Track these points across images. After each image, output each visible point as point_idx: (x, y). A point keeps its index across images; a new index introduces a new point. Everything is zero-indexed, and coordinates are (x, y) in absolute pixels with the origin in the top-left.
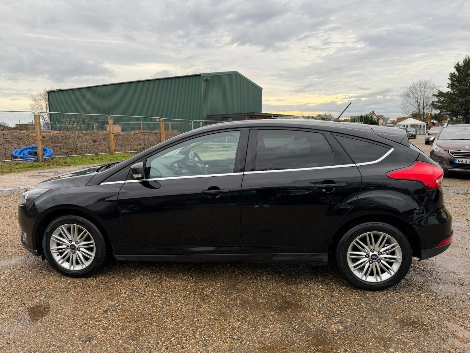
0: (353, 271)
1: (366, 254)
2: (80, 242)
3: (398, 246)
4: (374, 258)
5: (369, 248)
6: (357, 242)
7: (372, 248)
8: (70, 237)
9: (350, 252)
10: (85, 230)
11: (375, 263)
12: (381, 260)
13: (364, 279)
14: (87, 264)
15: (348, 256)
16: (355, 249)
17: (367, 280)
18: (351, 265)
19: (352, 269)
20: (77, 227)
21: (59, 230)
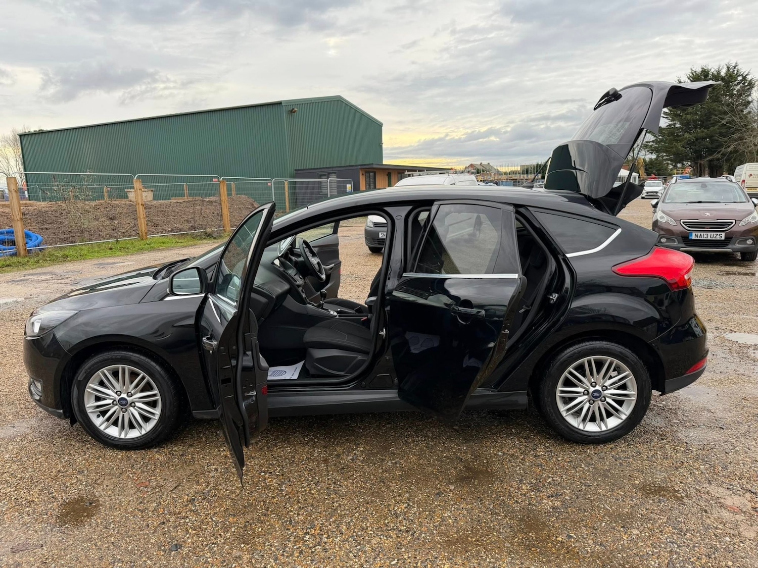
0: (566, 416)
1: (584, 390)
2: (135, 393)
3: (632, 377)
4: (596, 396)
5: (589, 380)
6: (571, 373)
7: (593, 381)
8: (118, 387)
9: (560, 388)
10: (142, 374)
11: (598, 403)
12: (606, 398)
13: (581, 427)
14: (149, 427)
15: (558, 394)
16: (568, 383)
17: (586, 429)
18: (562, 408)
19: (564, 414)
20: (129, 369)
21: (99, 375)
